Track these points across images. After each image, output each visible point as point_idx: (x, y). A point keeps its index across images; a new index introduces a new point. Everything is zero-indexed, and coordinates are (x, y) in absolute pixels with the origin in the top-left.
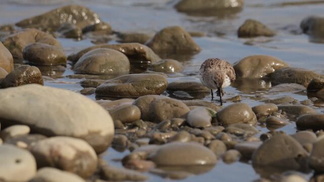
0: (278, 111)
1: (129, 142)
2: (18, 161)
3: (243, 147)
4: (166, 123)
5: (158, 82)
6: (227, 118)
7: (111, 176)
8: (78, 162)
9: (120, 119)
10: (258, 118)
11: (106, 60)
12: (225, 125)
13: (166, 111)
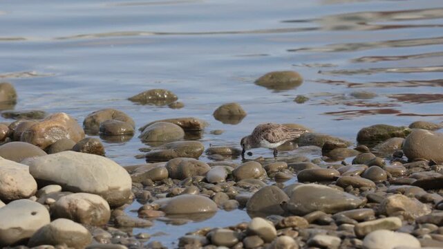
0: (288, 168)
1: (151, 196)
2: (34, 214)
3: (241, 197)
4: (189, 180)
5: (196, 147)
6: (240, 175)
7: (122, 224)
8: (92, 213)
9: (150, 178)
10: (268, 174)
11: (163, 131)
12: (237, 180)
13: (191, 171)
